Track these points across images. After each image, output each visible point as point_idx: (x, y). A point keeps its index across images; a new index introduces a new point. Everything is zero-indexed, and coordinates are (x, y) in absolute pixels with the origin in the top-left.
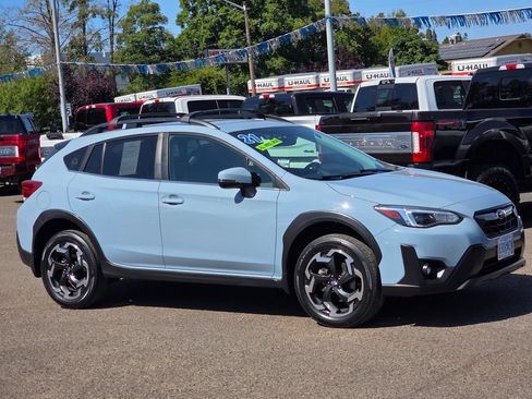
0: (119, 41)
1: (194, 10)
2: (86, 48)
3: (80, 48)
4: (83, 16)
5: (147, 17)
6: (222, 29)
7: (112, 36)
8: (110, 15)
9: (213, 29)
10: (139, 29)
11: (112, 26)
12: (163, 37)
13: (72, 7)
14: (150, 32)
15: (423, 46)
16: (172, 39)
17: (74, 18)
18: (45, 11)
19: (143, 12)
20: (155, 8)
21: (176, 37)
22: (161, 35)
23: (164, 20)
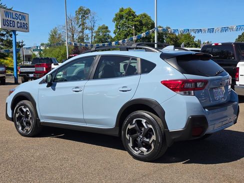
0: (95, 38)
1: (119, 29)
2: (83, 39)
3: (81, 39)
4: (83, 29)
5: (104, 30)
6: (128, 35)
7: (92, 36)
8: (92, 29)
9: (125, 35)
10: (101, 34)
11: (92, 32)
12: (109, 37)
13: (80, 26)
14: (105, 35)
15: (195, 44)
16: (112, 38)
17: (80, 30)
18: (71, 27)
19: (103, 29)
20: (107, 28)
21: (113, 37)
22: (108, 36)
23: (109, 32)
